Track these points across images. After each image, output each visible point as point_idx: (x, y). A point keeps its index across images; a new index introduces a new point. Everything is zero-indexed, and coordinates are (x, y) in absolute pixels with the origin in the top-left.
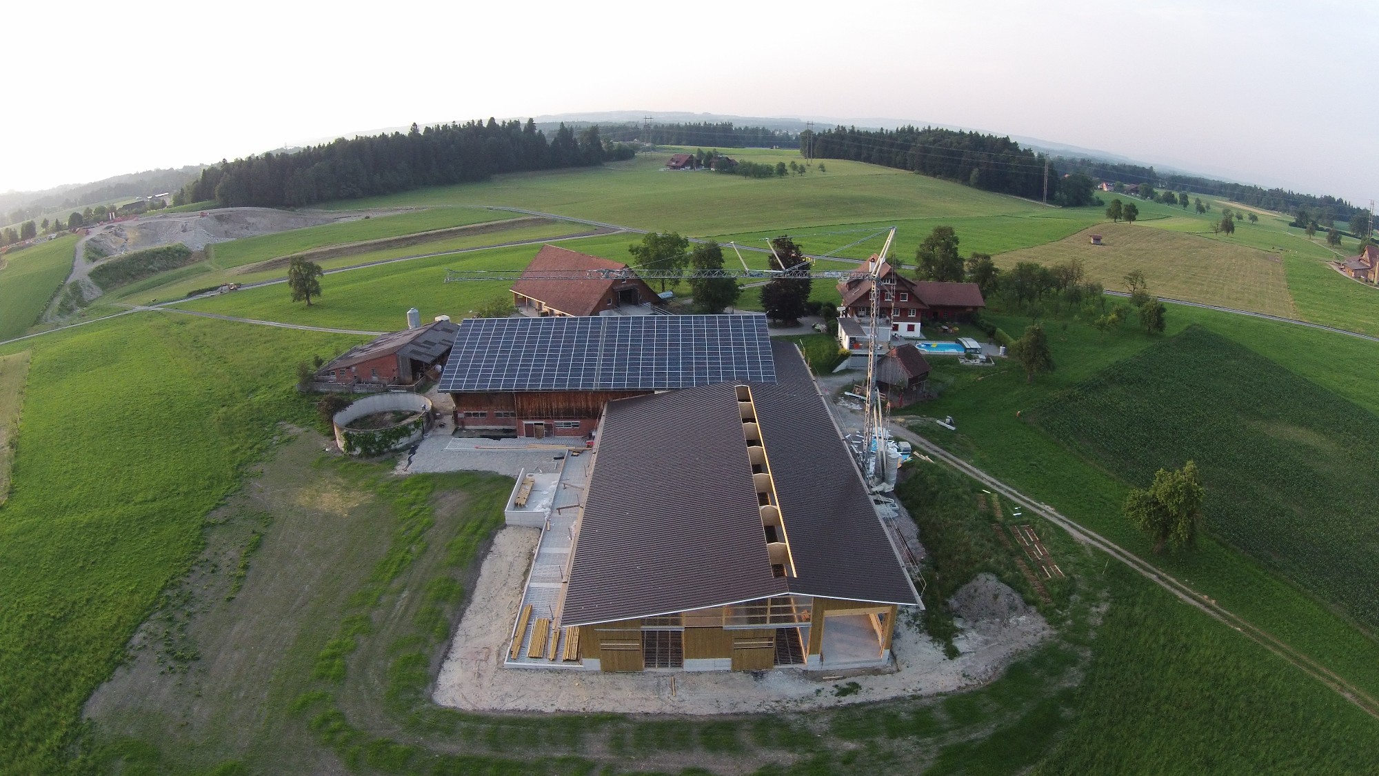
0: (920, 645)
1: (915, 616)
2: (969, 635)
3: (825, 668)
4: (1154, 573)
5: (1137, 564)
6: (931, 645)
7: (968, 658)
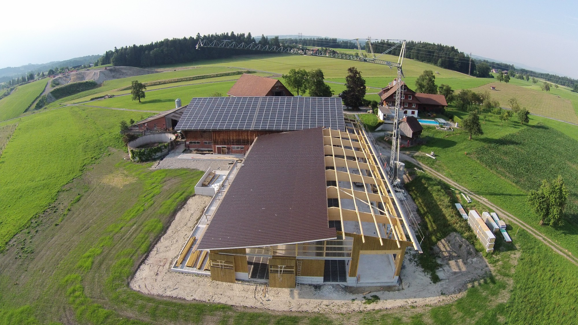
0: (417, 273)
1: (414, 256)
2: (445, 268)
3: (359, 285)
4: (540, 236)
5: (532, 231)
6: (423, 274)
7: (443, 282)
